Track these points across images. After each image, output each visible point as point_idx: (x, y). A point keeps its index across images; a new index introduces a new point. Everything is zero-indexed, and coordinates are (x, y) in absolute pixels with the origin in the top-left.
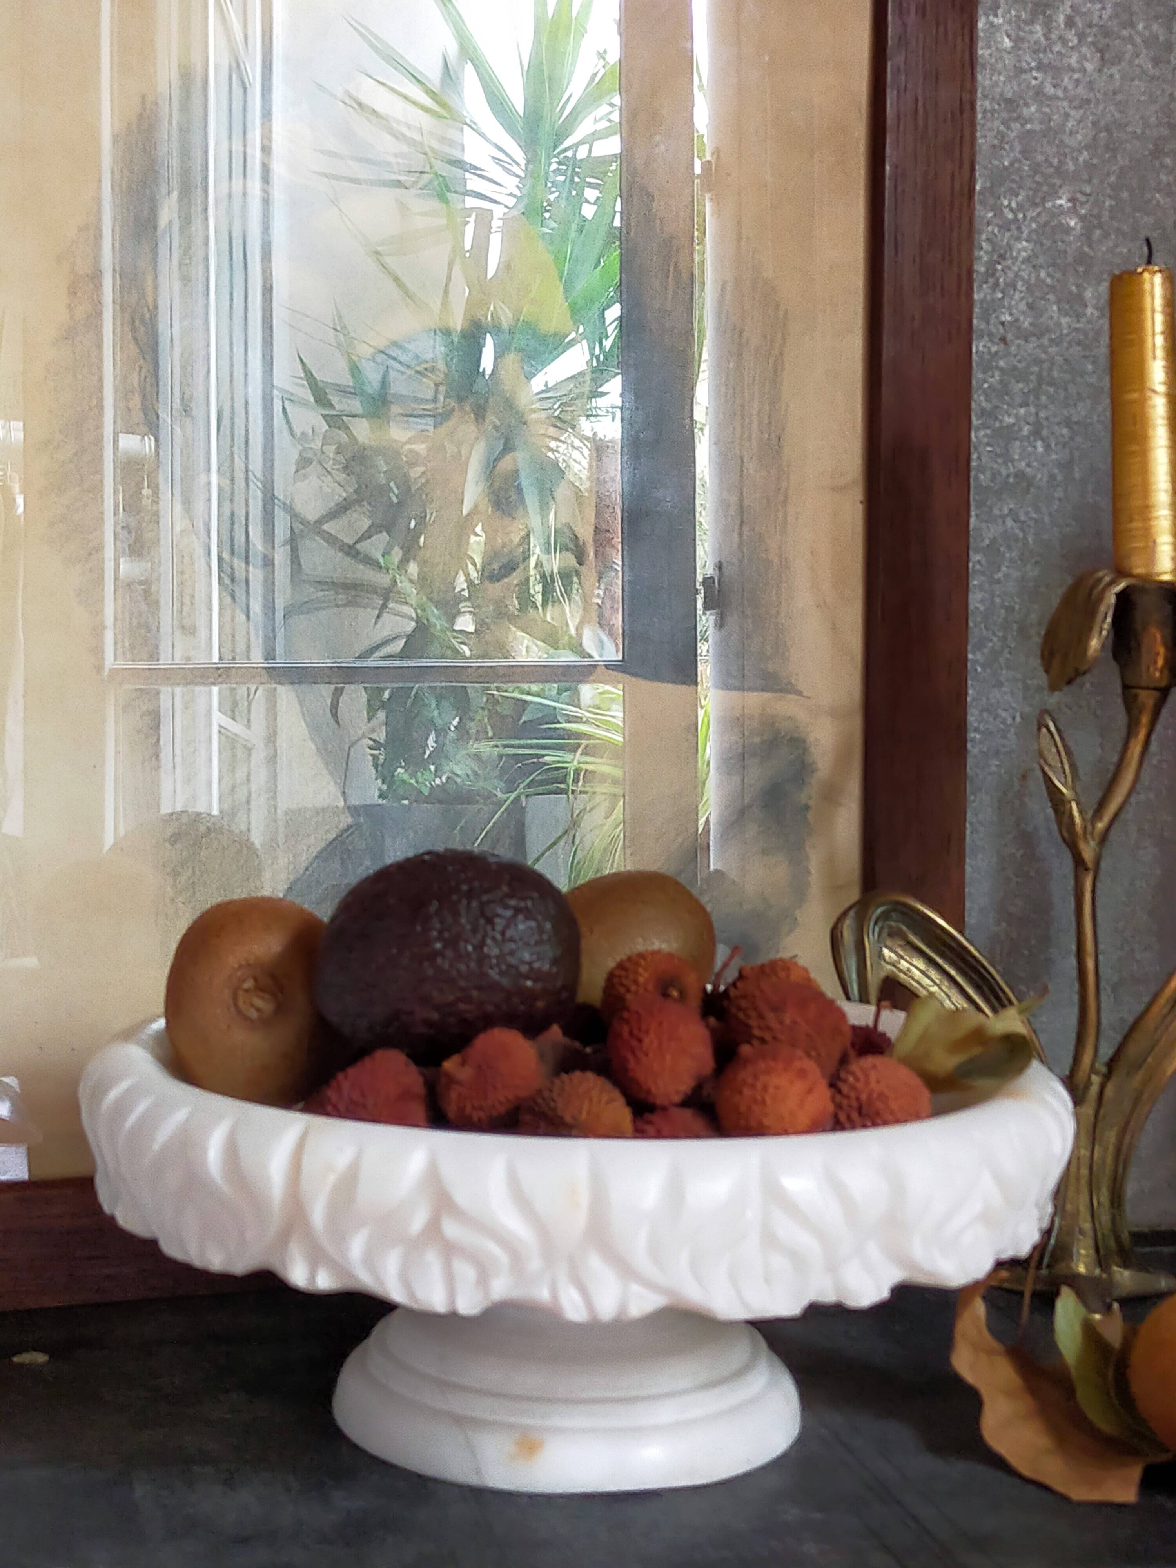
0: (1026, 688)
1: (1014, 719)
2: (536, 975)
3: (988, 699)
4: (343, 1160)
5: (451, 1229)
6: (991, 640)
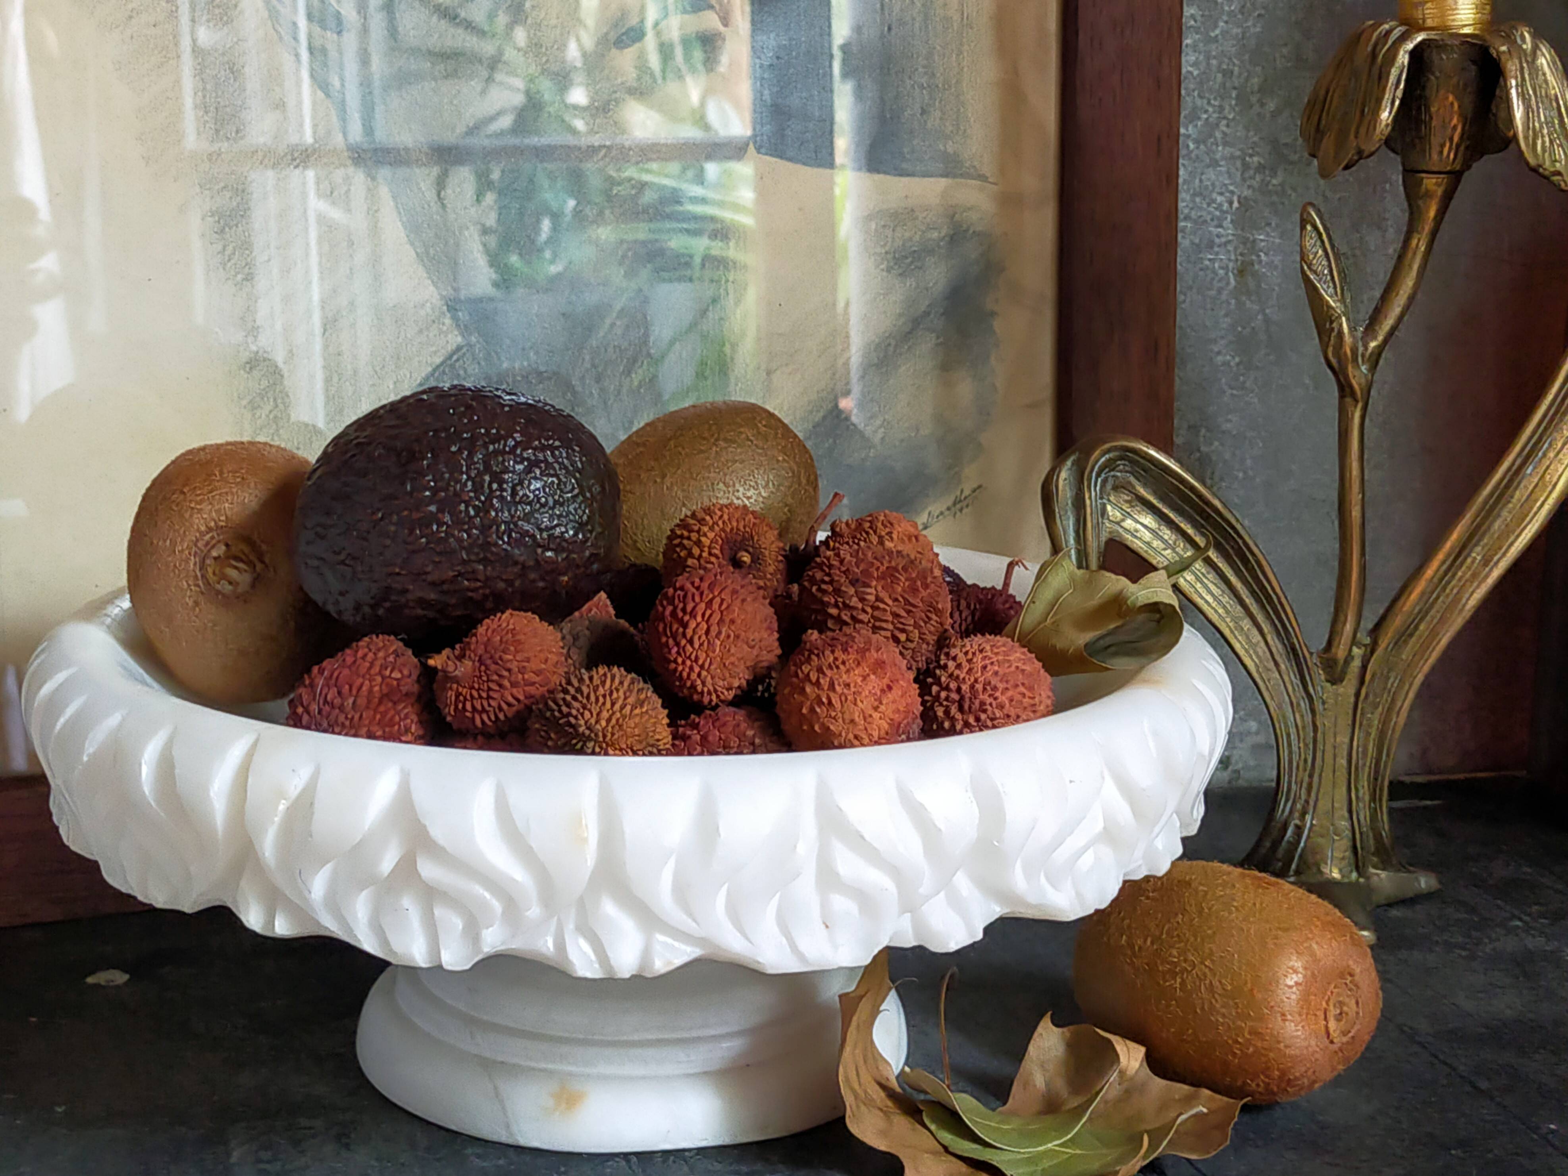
0: (1246, 167)
1: (1231, 203)
2: (559, 544)
3: (1201, 181)
4: (296, 785)
5: (428, 870)
6: (1206, 111)
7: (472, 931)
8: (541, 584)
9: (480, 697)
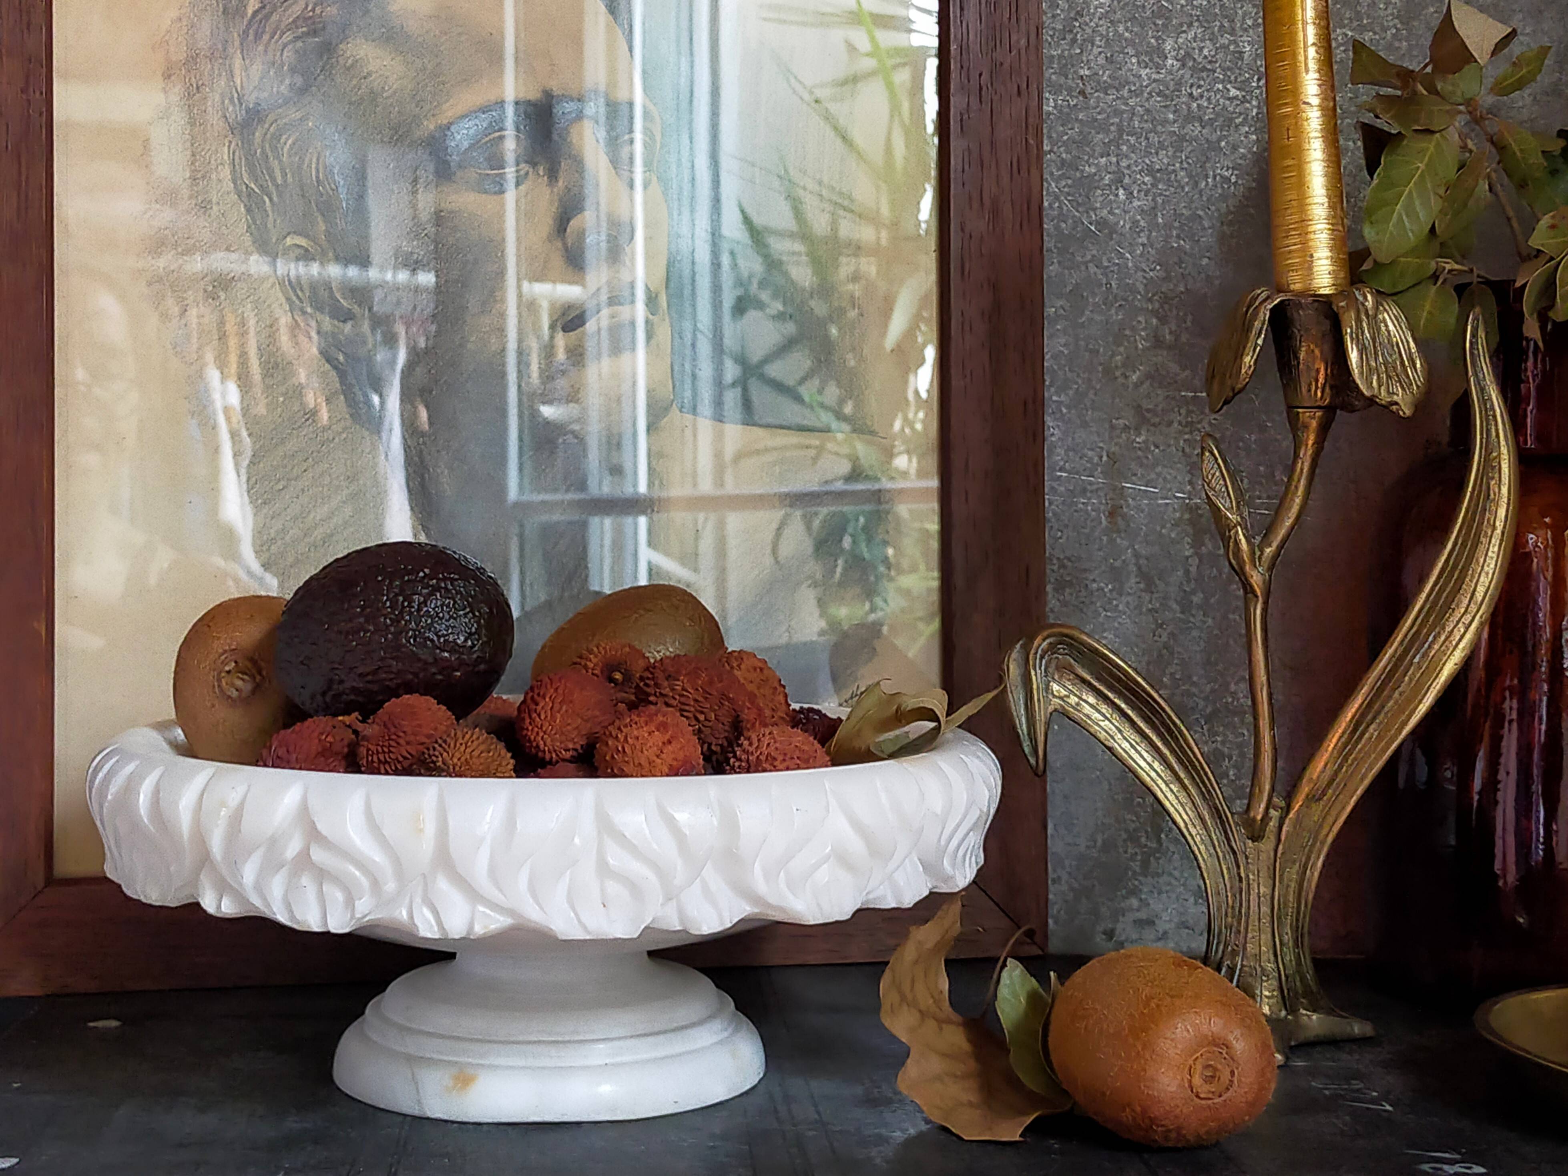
0: (1113, 427)
1: (1101, 457)
2: (454, 648)
3: (1073, 439)
4: (234, 798)
5: (318, 855)
7: (350, 902)
8: (440, 677)
9: (384, 752)
